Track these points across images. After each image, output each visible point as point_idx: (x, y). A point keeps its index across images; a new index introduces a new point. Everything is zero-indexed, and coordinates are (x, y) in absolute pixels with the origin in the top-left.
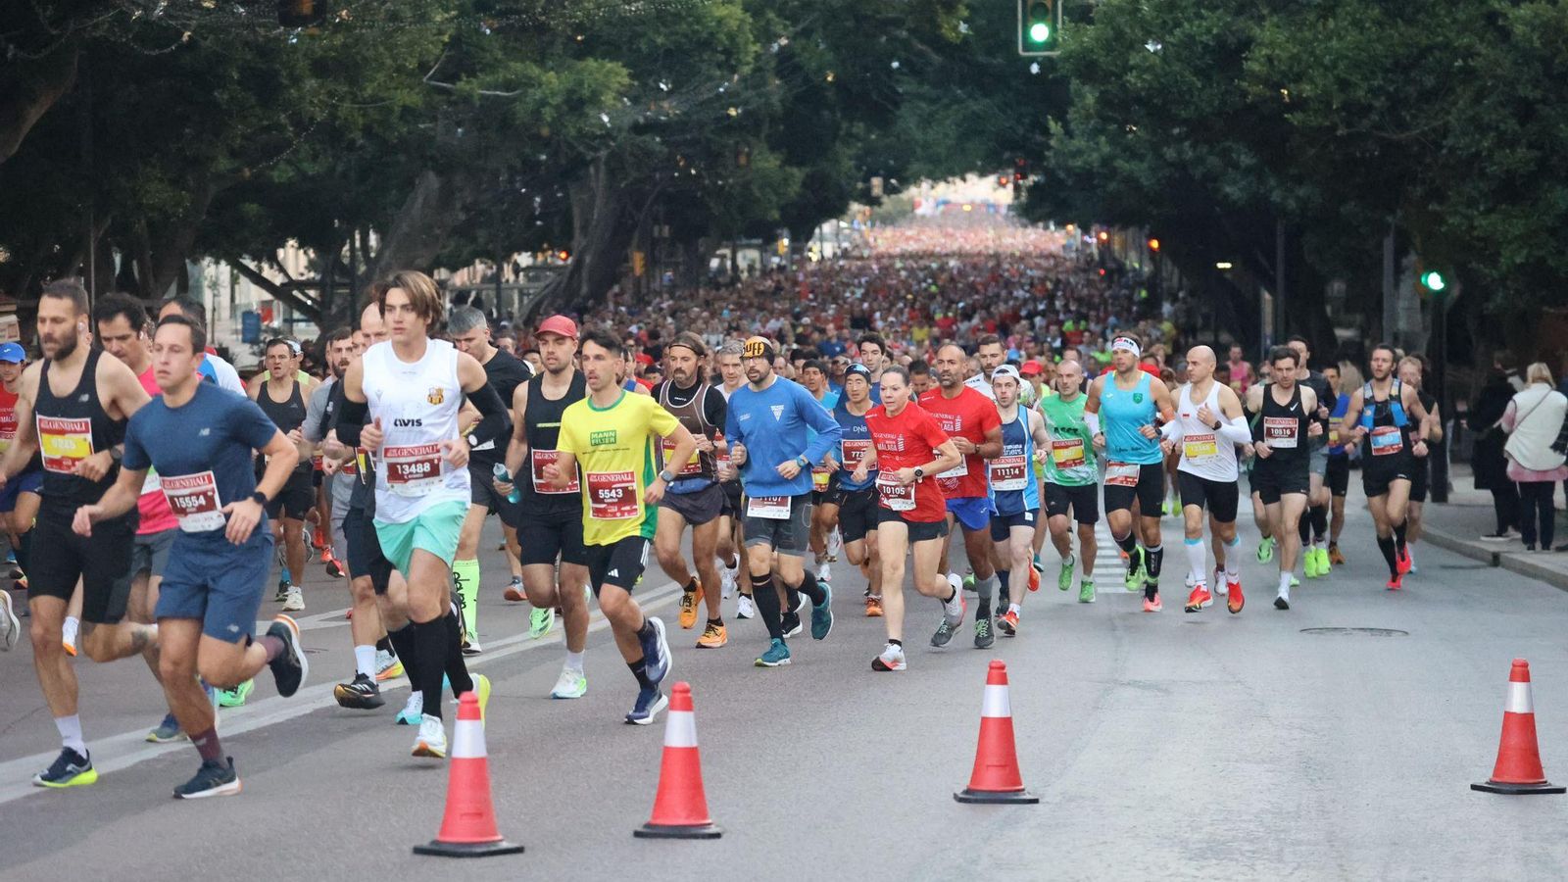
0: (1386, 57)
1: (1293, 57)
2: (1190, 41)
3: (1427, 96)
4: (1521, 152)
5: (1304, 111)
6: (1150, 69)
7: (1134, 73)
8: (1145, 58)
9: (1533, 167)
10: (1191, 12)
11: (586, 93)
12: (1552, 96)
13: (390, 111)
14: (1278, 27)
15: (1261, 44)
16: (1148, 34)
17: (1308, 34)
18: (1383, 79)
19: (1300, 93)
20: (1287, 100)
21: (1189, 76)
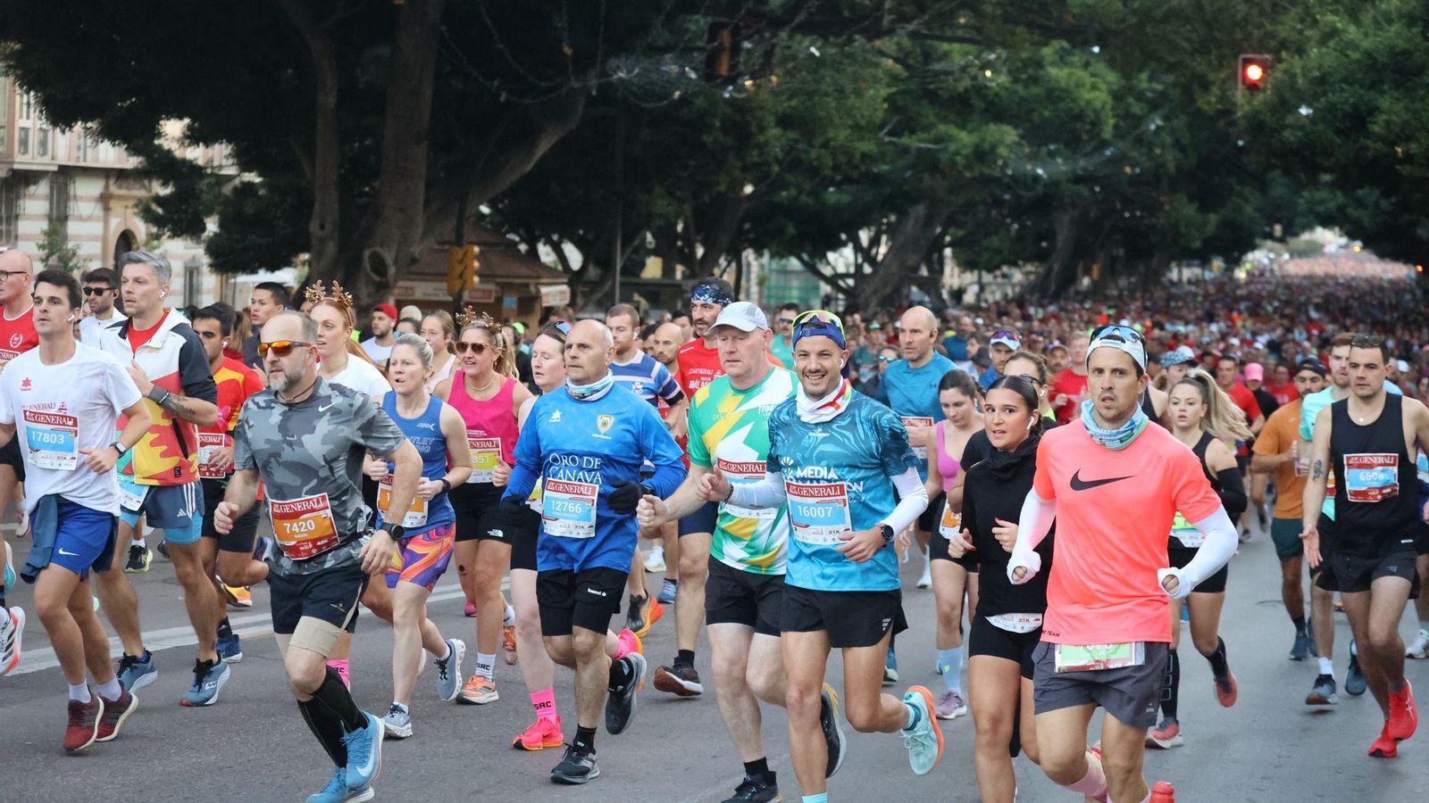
1: (1405, 123)
2: (1332, 109)
5: (1412, 164)
6: (1302, 128)
7: (1289, 130)
8: (1298, 119)
11: (986, 146)
13: (853, 156)
14: (1397, 99)
15: (1384, 112)
16: (1303, 100)
17: (1418, 105)
19: (1409, 150)
20: (1400, 155)
21: (1331, 135)
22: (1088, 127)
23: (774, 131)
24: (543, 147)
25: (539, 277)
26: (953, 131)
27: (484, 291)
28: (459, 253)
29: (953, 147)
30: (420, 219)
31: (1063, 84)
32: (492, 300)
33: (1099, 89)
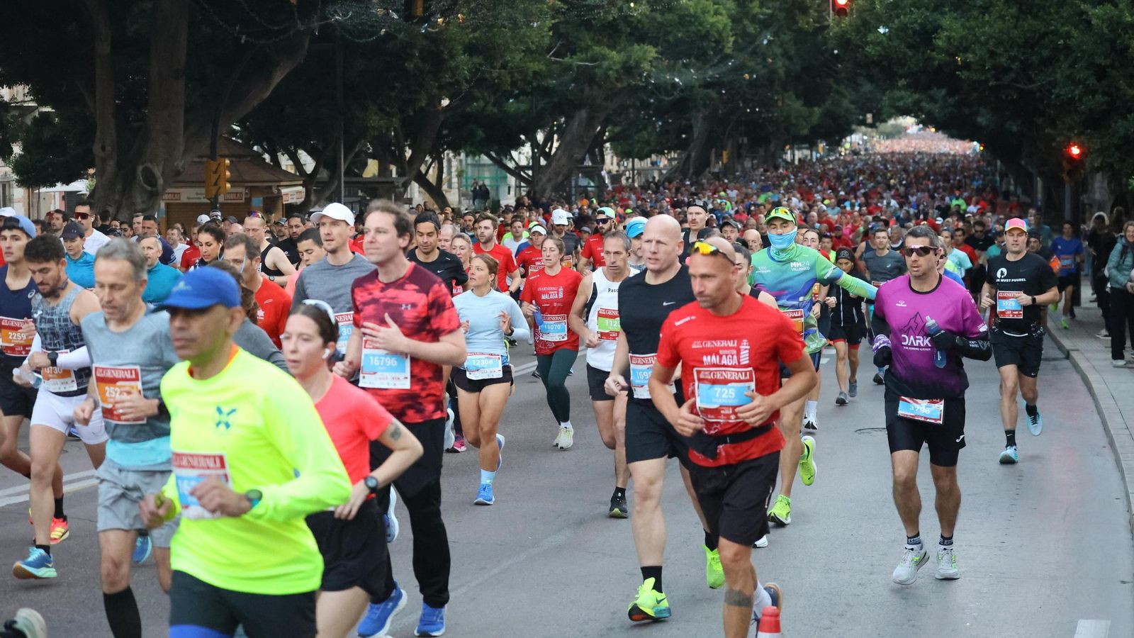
0: (1020, 38)
1: (963, 38)
2: (904, 28)
3: (1046, 62)
4: (1098, 97)
5: (969, 70)
6: (879, 43)
7: (871, 46)
8: (878, 37)
9: (1104, 107)
10: (907, 9)
11: (632, 62)
12: (1117, 64)
13: (527, 74)
14: (956, 19)
15: (947, 31)
16: (881, 22)
17: (973, 23)
18: (1018, 51)
19: (967, 59)
20: (960, 63)
21: (903, 48)
22: (713, 45)
23: (462, 57)
24: (278, 77)
25: (280, 181)
26: (606, 51)
27: (236, 193)
28: (214, 165)
29: (605, 64)
30: (181, 139)
31: (692, 11)
32: (243, 201)
33: (721, 14)
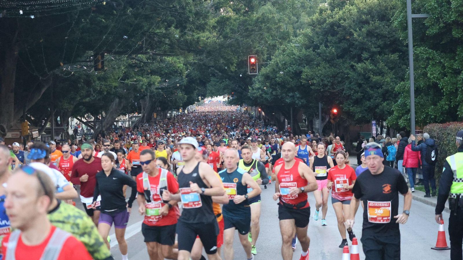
0: (331, 74)
1: (312, 75)
2: (289, 71)
3: (339, 82)
4: (359, 94)
5: (314, 86)
6: (281, 77)
7: (278, 78)
8: (280, 75)
9: (362, 97)
10: (289, 65)
11: (152, 82)
12: (365, 83)
13: (112, 87)
14: (308, 68)
15: (306, 73)
16: (280, 70)
17: (314, 70)
18: (330, 79)
19: (313, 82)
20: (310, 83)
21: (289, 79)
23: (97, 82)
25: (32, 129)
26: (141, 78)
27: (16, 134)
28: (25, 124)
29: (141, 83)
30: (13, 114)
31: (171, 62)
32: (19, 137)
33: (181, 63)
